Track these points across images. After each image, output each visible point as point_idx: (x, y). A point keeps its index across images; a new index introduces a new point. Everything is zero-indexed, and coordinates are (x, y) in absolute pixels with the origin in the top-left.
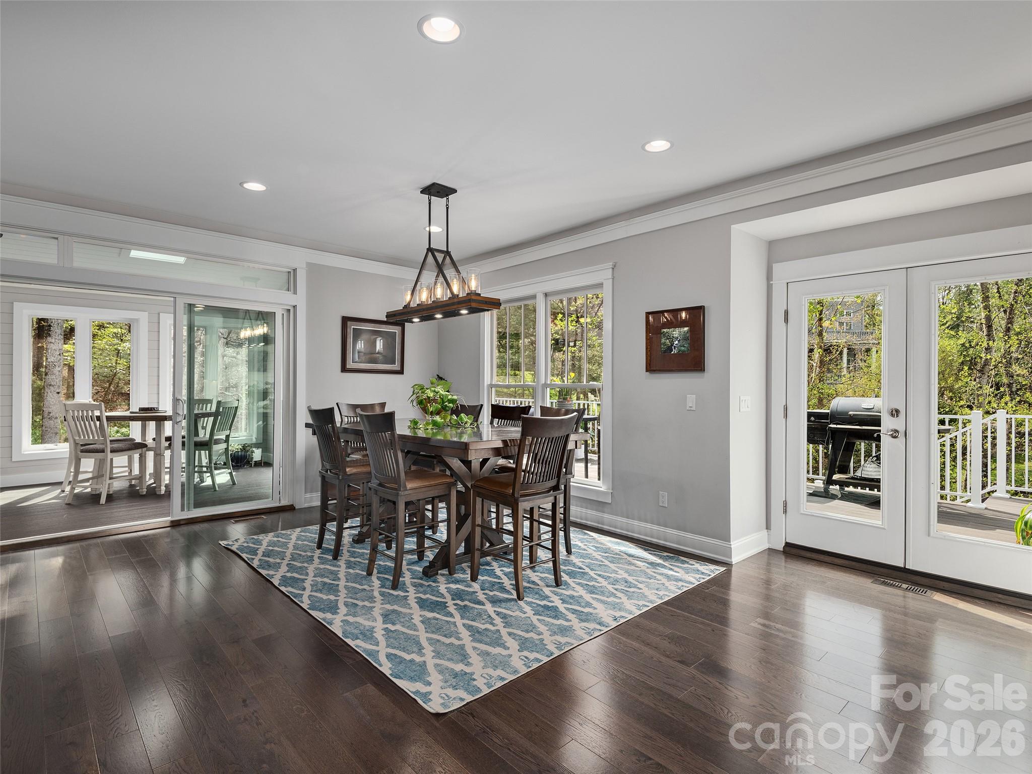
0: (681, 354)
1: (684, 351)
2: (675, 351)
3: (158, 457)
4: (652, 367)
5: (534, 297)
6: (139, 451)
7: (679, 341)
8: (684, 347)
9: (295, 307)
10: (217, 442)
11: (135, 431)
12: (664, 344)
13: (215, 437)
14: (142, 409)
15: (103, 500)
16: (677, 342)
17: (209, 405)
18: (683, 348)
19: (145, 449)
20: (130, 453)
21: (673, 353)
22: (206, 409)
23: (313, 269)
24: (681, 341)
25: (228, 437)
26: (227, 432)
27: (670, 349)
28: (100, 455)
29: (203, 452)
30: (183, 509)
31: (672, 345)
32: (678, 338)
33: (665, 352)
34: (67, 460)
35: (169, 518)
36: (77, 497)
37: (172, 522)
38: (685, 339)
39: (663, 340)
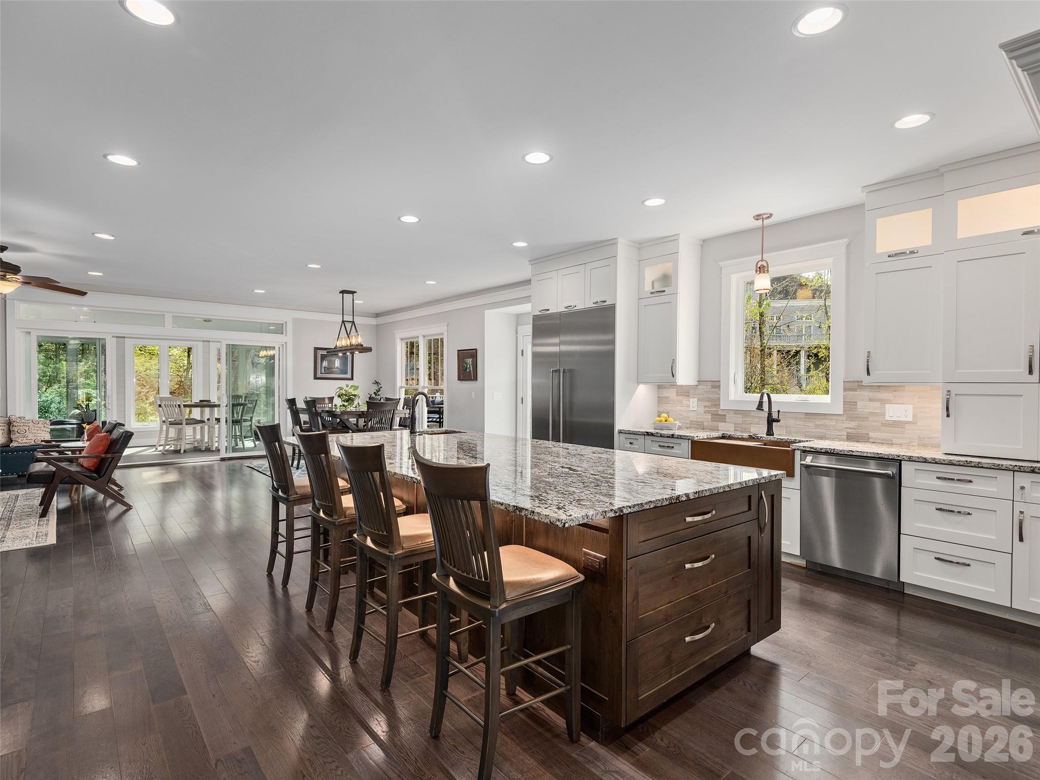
0: (470, 372)
2: (468, 370)
3: (211, 429)
4: (461, 378)
5: (418, 337)
6: (201, 425)
9: (286, 343)
10: (245, 421)
11: (196, 414)
13: (244, 418)
14: (201, 401)
15: (182, 451)
17: (241, 399)
18: (470, 369)
19: (204, 424)
20: (194, 426)
22: (239, 401)
23: (296, 321)
24: (470, 365)
25: (252, 418)
26: (251, 415)
28: (180, 426)
29: (237, 426)
30: (226, 453)
31: (467, 367)
34: (159, 432)
35: (220, 457)
36: (167, 451)
37: (221, 458)
39: (465, 365)
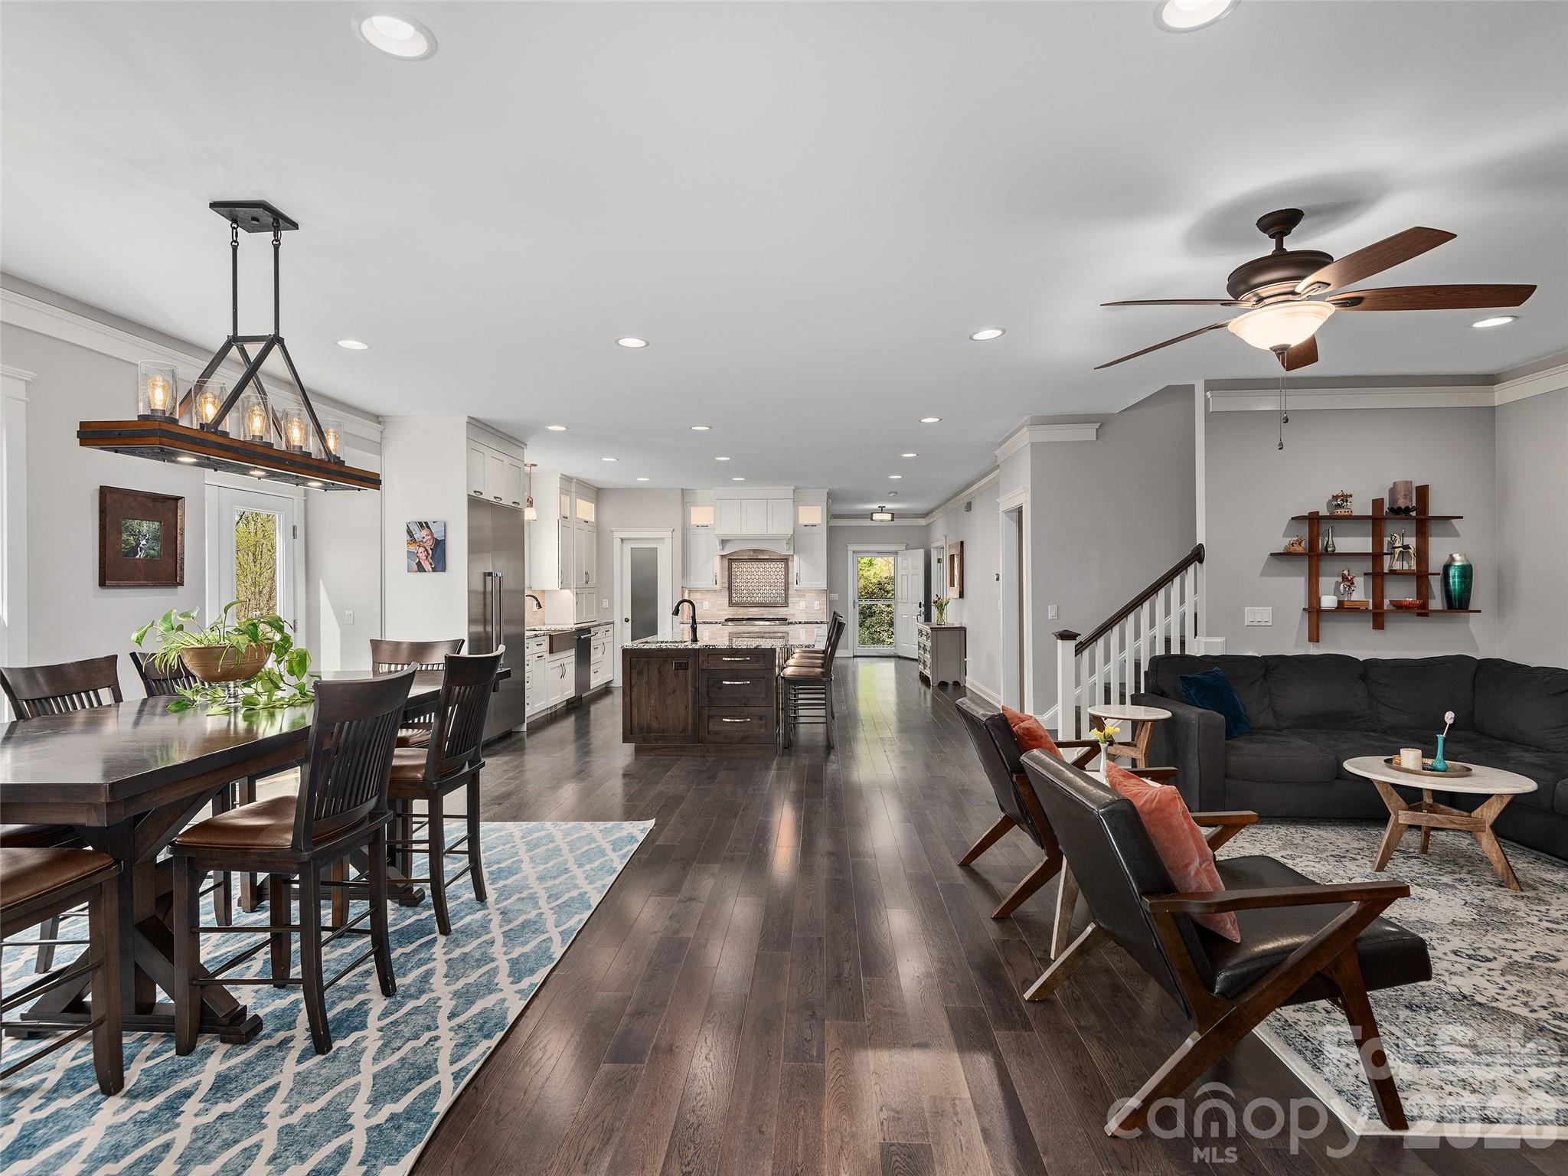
0: (149, 560)
1: (153, 556)
2: (141, 555)
4: (106, 578)
7: (147, 540)
8: (154, 550)
12: (126, 542)
16: (144, 542)
18: (152, 552)
21: (138, 557)
24: (150, 541)
27: (134, 551)
31: (138, 545)
32: (146, 536)
33: (127, 555)
38: (155, 538)
39: (125, 536)
